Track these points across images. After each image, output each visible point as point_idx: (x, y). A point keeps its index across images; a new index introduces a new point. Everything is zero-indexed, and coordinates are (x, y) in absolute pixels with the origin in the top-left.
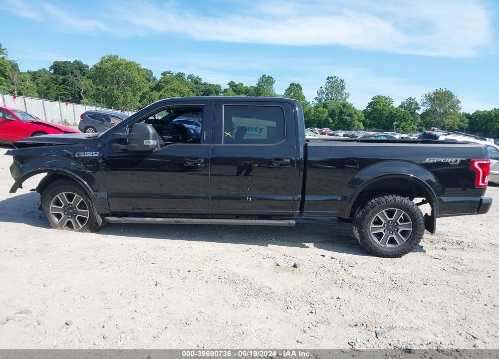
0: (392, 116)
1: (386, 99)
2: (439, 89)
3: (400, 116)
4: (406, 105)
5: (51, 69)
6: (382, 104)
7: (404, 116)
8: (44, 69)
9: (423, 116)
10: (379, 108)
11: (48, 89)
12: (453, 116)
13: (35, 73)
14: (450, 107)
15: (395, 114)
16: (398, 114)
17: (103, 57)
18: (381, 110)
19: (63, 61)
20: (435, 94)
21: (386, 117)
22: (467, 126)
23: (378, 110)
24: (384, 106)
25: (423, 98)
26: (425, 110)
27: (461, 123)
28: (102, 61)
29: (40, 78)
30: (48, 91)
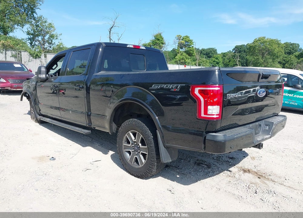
5: (233, 50)
8: (230, 51)
11: (229, 62)
13: (224, 53)
17: (255, 39)
19: (241, 45)
28: (254, 42)
29: (227, 56)
30: (229, 63)
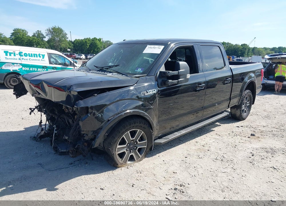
0: (31, 42)
1: (23, 31)
2: (55, 26)
3: (35, 42)
4: (36, 35)
6: (21, 34)
7: (38, 42)
9: (49, 42)
10: (20, 36)
12: (65, 42)
14: (63, 37)
15: (32, 40)
16: (34, 41)
18: (22, 38)
20: (53, 29)
21: (27, 42)
22: (73, 47)
23: (20, 38)
24: (23, 35)
25: (46, 31)
26: (49, 38)
27: (70, 46)
